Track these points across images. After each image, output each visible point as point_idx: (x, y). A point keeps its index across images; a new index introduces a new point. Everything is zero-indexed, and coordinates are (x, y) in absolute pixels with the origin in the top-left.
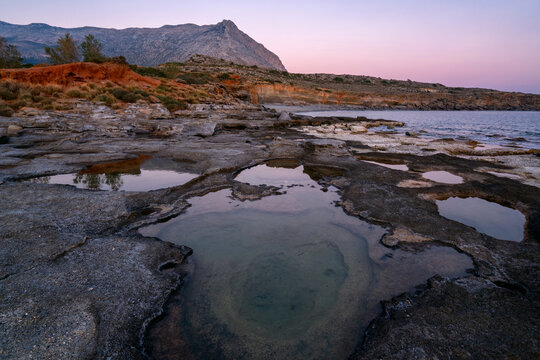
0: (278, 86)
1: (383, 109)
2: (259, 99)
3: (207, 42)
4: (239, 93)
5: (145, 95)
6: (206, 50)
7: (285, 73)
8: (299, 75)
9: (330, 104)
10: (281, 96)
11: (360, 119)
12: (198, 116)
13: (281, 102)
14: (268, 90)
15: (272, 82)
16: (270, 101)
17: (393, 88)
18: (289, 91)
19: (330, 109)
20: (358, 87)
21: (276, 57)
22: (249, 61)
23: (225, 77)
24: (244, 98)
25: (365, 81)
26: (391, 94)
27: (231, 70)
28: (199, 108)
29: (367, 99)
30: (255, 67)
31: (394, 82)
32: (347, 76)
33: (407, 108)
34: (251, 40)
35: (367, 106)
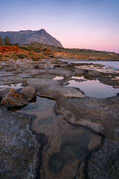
0: (62, 53)
1: (96, 61)
3: (36, 37)
4: (50, 55)
5: (26, 56)
6: (35, 40)
7: (63, 48)
8: (68, 49)
9: (78, 59)
10: (63, 56)
11: (91, 64)
12: (43, 63)
13: (63, 58)
14: (58, 54)
15: (60, 51)
17: (99, 54)
18: (65, 55)
20: (88, 53)
21: (59, 43)
22: (50, 44)
23: (45, 50)
25: (90, 51)
26: (99, 56)
27: (46, 47)
28: (44, 60)
29: (91, 57)
30: (53, 46)
31: (99, 52)
32: (84, 49)
33: (103, 60)
34: (51, 36)
35: (90, 60)
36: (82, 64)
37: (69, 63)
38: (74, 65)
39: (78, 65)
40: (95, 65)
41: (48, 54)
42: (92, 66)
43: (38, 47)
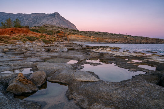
0: (76, 35)
1: (112, 43)
2: (70, 40)
3: (49, 19)
4: (64, 38)
5: (37, 39)
6: (48, 22)
7: (78, 31)
8: (83, 32)
9: (94, 41)
10: (77, 39)
11: (108, 47)
12: (56, 46)
13: (77, 41)
14: (73, 37)
15: (74, 34)
16: (74, 40)
17: (115, 36)
18: (80, 37)
19: (95, 43)
20: (104, 36)
21: (74, 25)
22: (64, 26)
23: (58, 32)
24: (66, 39)
25: (106, 34)
26: (115, 38)
27: (59, 29)
28: (56, 43)
29: (107, 40)
30: (67, 29)
31: (115, 34)
32: (99, 32)
33: (120, 43)
34: (65, 19)
35: (107, 42)
36: (98, 47)
37: (84, 46)
38: (89, 48)
39: (93, 48)
40: (112, 48)
41: (62, 36)
42: (108, 49)
43: (51, 29)
